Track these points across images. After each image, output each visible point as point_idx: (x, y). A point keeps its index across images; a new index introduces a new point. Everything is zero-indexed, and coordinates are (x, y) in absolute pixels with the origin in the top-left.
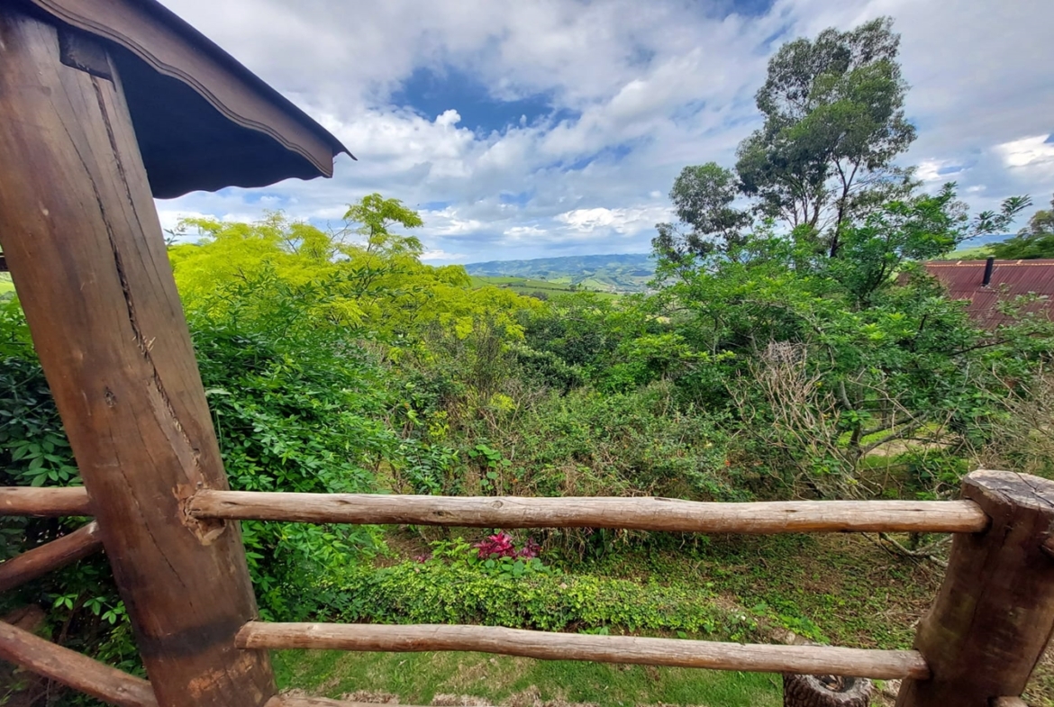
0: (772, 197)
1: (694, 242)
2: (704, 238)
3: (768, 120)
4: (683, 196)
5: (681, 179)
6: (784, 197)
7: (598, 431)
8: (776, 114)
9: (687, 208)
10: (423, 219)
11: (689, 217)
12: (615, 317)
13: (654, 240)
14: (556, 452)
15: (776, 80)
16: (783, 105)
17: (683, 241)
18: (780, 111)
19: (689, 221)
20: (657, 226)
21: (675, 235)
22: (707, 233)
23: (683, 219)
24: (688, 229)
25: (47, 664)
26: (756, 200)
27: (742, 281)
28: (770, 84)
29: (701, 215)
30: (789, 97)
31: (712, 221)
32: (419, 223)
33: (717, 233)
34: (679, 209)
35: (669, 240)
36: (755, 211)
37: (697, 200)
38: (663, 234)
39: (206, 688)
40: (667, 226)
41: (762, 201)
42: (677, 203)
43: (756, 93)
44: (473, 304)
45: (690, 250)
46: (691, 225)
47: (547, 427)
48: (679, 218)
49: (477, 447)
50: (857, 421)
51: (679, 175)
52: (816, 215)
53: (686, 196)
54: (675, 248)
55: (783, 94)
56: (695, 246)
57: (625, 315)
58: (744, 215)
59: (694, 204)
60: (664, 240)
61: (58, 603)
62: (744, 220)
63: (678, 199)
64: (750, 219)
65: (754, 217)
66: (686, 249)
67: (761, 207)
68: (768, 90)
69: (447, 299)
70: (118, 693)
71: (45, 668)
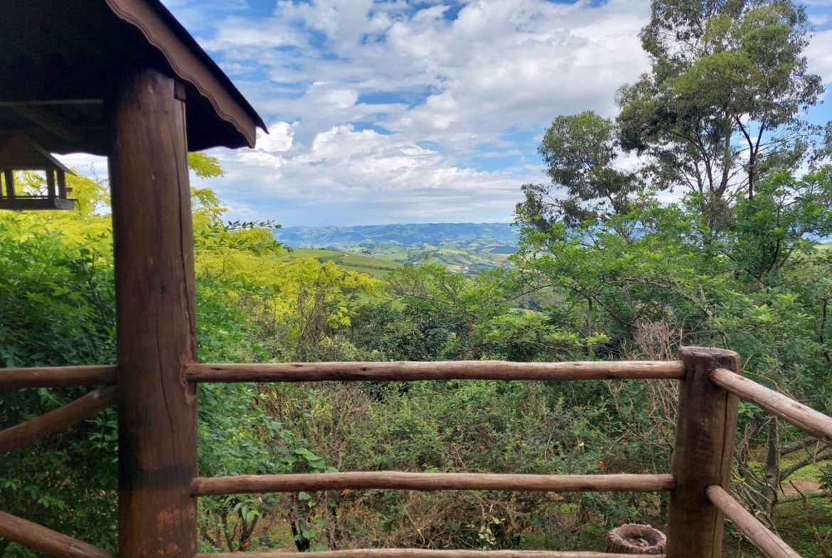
0: (666, 157)
1: (571, 209)
2: (583, 205)
3: (656, 63)
4: (555, 150)
5: (552, 129)
6: (681, 158)
7: (448, 431)
8: (666, 57)
9: (561, 167)
10: (223, 167)
11: (563, 178)
12: (470, 294)
13: (519, 205)
14: (397, 455)
15: (662, 18)
16: (674, 48)
17: (557, 208)
18: (671, 53)
19: (564, 183)
20: (524, 187)
21: (546, 200)
22: (587, 199)
23: (556, 180)
24: (563, 193)
25: (10, 525)
26: (646, 159)
27: (618, 255)
28: (655, 22)
29: (579, 175)
30: (678, 37)
31: (592, 184)
32: (218, 172)
33: (600, 200)
34: (550, 168)
35: (540, 206)
36: (644, 172)
37: (573, 157)
38: (531, 199)
39: (168, 521)
40: (536, 188)
41: (653, 160)
42: (548, 160)
43: (640, 32)
44: (284, 280)
45: (566, 219)
46: (566, 189)
47: (385, 427)
48: (550, 178)
49: (297, 451)
50: (744, 413)
51: (550, 126)
52: (725, 180)
53: (559, 153)
54: (547, 217)
55: (672, 34)
56: (571, 215)
57: (482, 292)
58: (632, 177)
59: (569, 163)
60: (532, 206)
61: (7, 485)
62: (633, 183)
63: (550, 154)
64: (641, 183)
65: (645, 181)
66: (561, 218)
67: (653, 168)
68: (654, 29)
69: (249, 272)
70: (72, 548)
71: (9, 527)
